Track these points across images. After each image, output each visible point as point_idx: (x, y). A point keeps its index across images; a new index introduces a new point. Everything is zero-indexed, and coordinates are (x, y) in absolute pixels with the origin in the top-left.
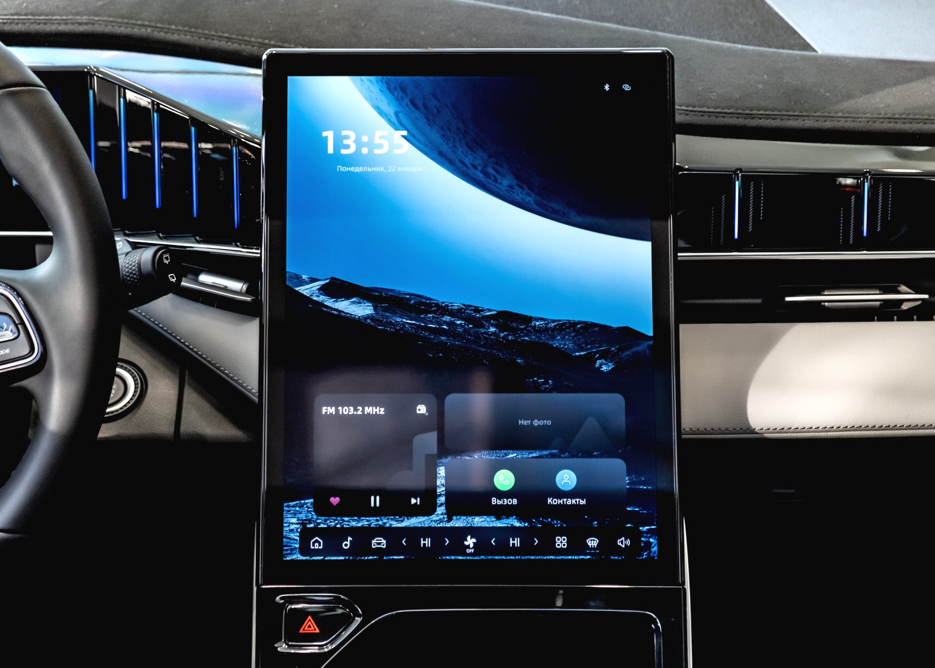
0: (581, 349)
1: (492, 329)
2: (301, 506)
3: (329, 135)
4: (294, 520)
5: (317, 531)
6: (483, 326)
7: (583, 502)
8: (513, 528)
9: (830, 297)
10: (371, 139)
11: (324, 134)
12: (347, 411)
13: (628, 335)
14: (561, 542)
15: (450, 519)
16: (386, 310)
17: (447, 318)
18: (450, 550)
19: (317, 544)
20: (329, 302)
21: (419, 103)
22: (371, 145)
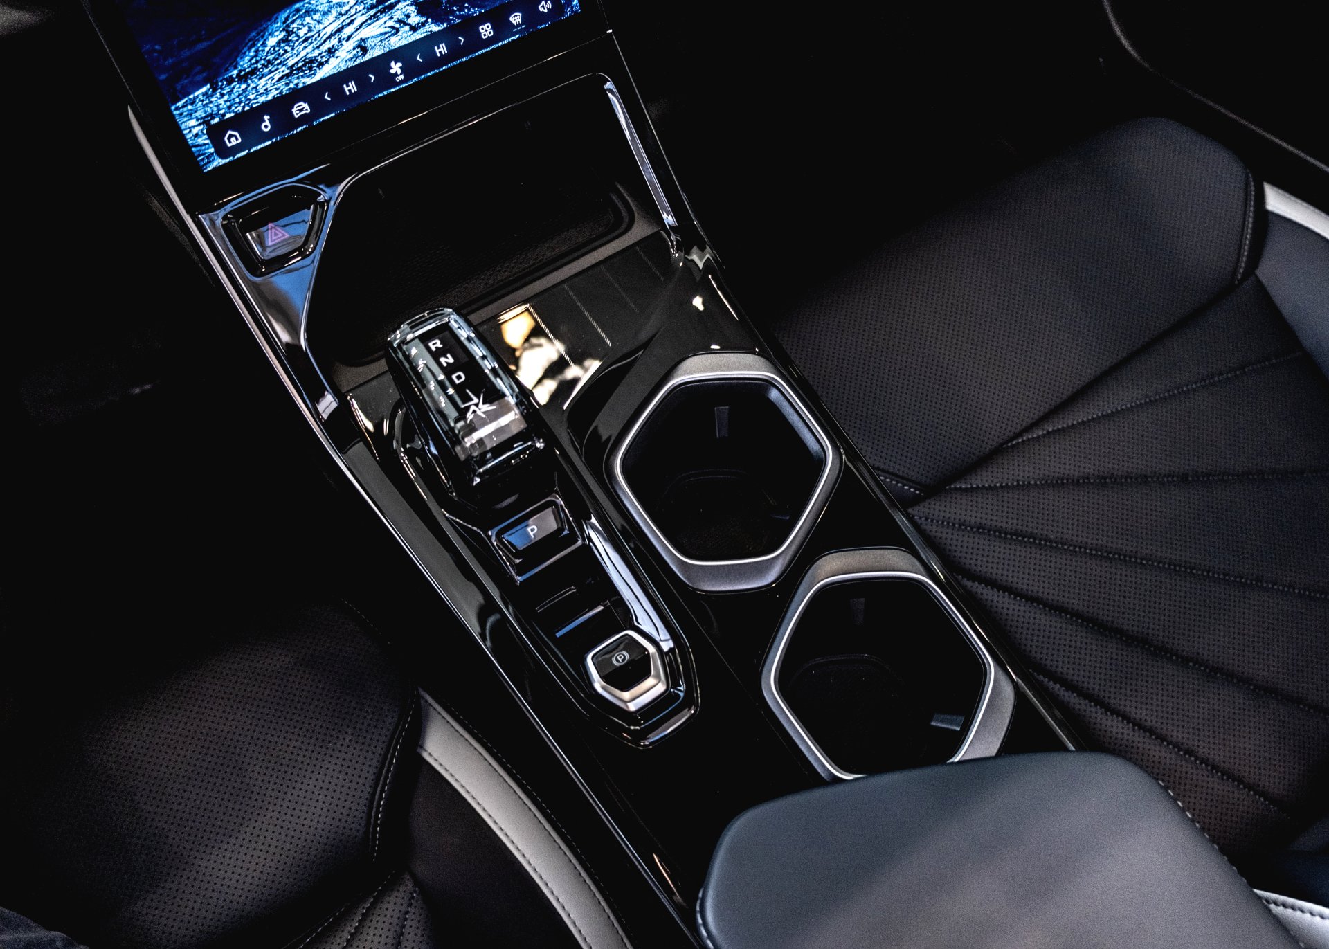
2: (193, 103)
4: (193, 122)
5: (225, 125)
8: (433, 34)
14: (486, 31)
15: (364, 52)
18: (380, 86)
19: (233, 139)
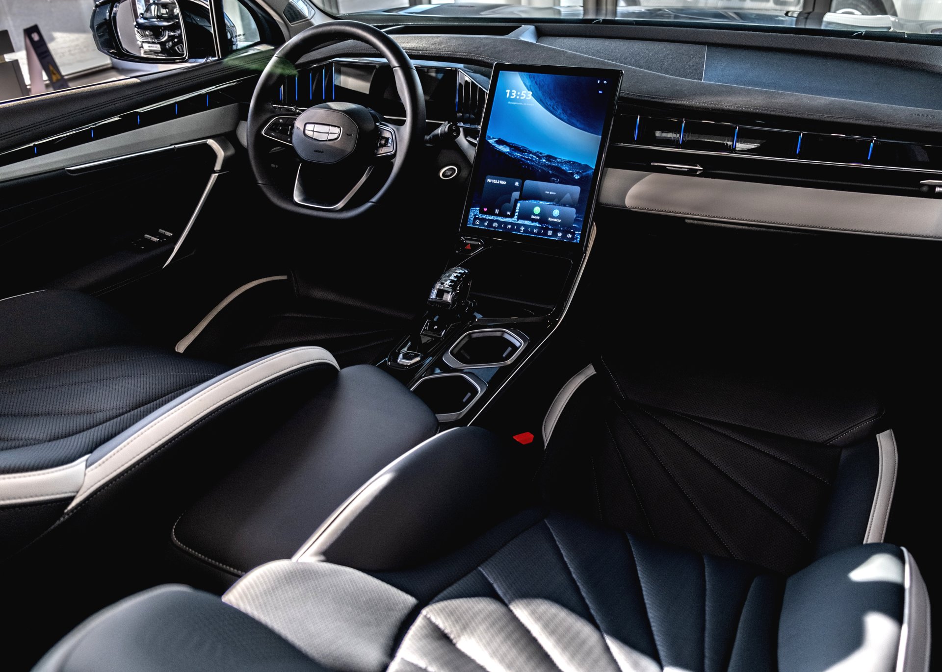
0: (570, 170)
1: (544, 160)
2: (476, 210)
3: (508, 91)
4: (473, 214)
5: (478, 218)
6: (541, 159)
7: (560, 221)
8: (536, 226)
10: (521, 93)
12: (495, 181)
13: (587, 167)
14: (550, 233)
15: (518, 220)
16: (513, 150)
17: (531, 155)
18: (516, 230)
19: (478, 222)
20: (497, 146)
21: (538, 83)
22: (520, 96)
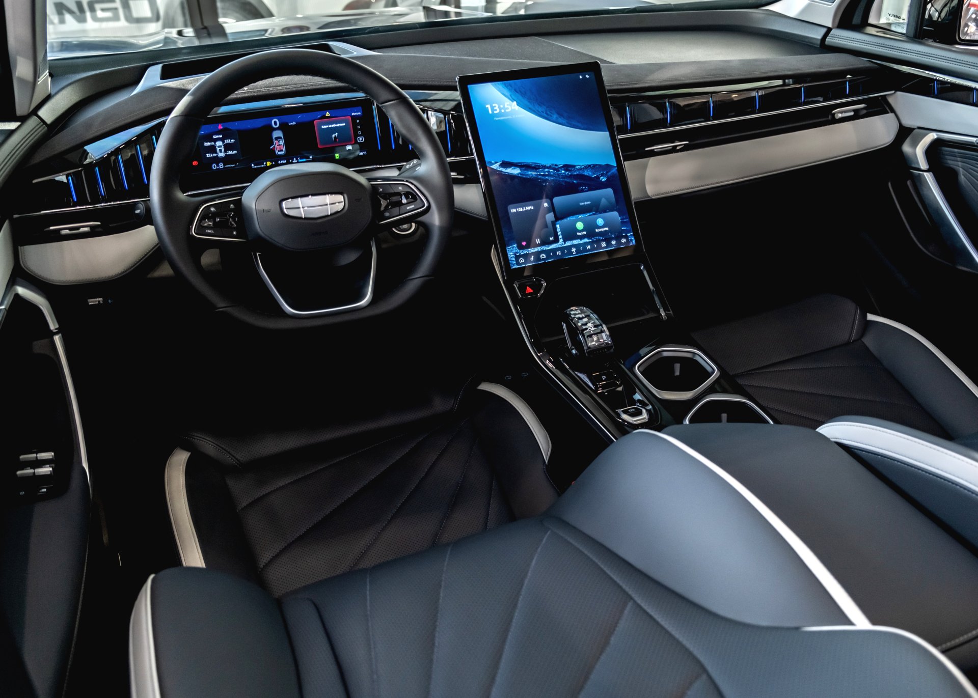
0: (594, 174)
1: (563, 172)
2: (513, 248)
3: (488, 106)
4: (512, 253)
5: (520, 256)
6: (559, 171)
7: (607, 229)
8: (586, 242)
9: (656, 148)
10: (504, 105)
11: (487, 106)
12: (520, 210)
13: (608, 167)
14: (604, 244)
15: (565, 243)
16: (525, 170)
17: (546, 170)
18: (568, 254)
19: (522, 260)
20: (504, 170)
21: (518, 90)
22: (504, 108)
